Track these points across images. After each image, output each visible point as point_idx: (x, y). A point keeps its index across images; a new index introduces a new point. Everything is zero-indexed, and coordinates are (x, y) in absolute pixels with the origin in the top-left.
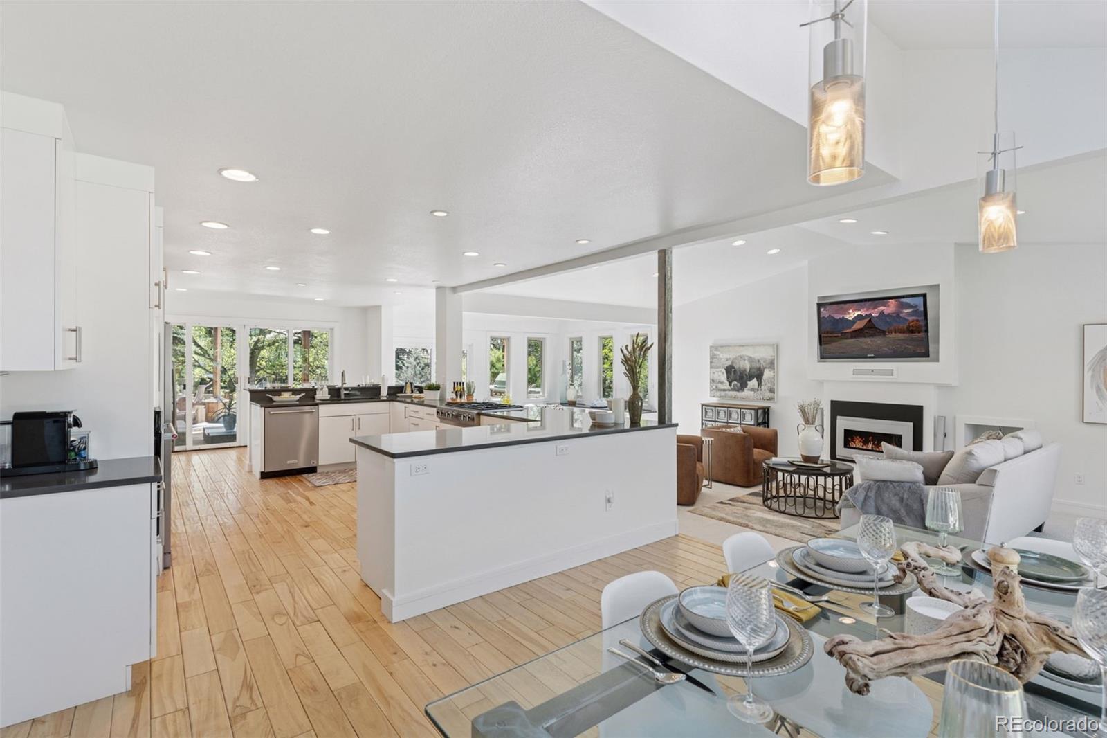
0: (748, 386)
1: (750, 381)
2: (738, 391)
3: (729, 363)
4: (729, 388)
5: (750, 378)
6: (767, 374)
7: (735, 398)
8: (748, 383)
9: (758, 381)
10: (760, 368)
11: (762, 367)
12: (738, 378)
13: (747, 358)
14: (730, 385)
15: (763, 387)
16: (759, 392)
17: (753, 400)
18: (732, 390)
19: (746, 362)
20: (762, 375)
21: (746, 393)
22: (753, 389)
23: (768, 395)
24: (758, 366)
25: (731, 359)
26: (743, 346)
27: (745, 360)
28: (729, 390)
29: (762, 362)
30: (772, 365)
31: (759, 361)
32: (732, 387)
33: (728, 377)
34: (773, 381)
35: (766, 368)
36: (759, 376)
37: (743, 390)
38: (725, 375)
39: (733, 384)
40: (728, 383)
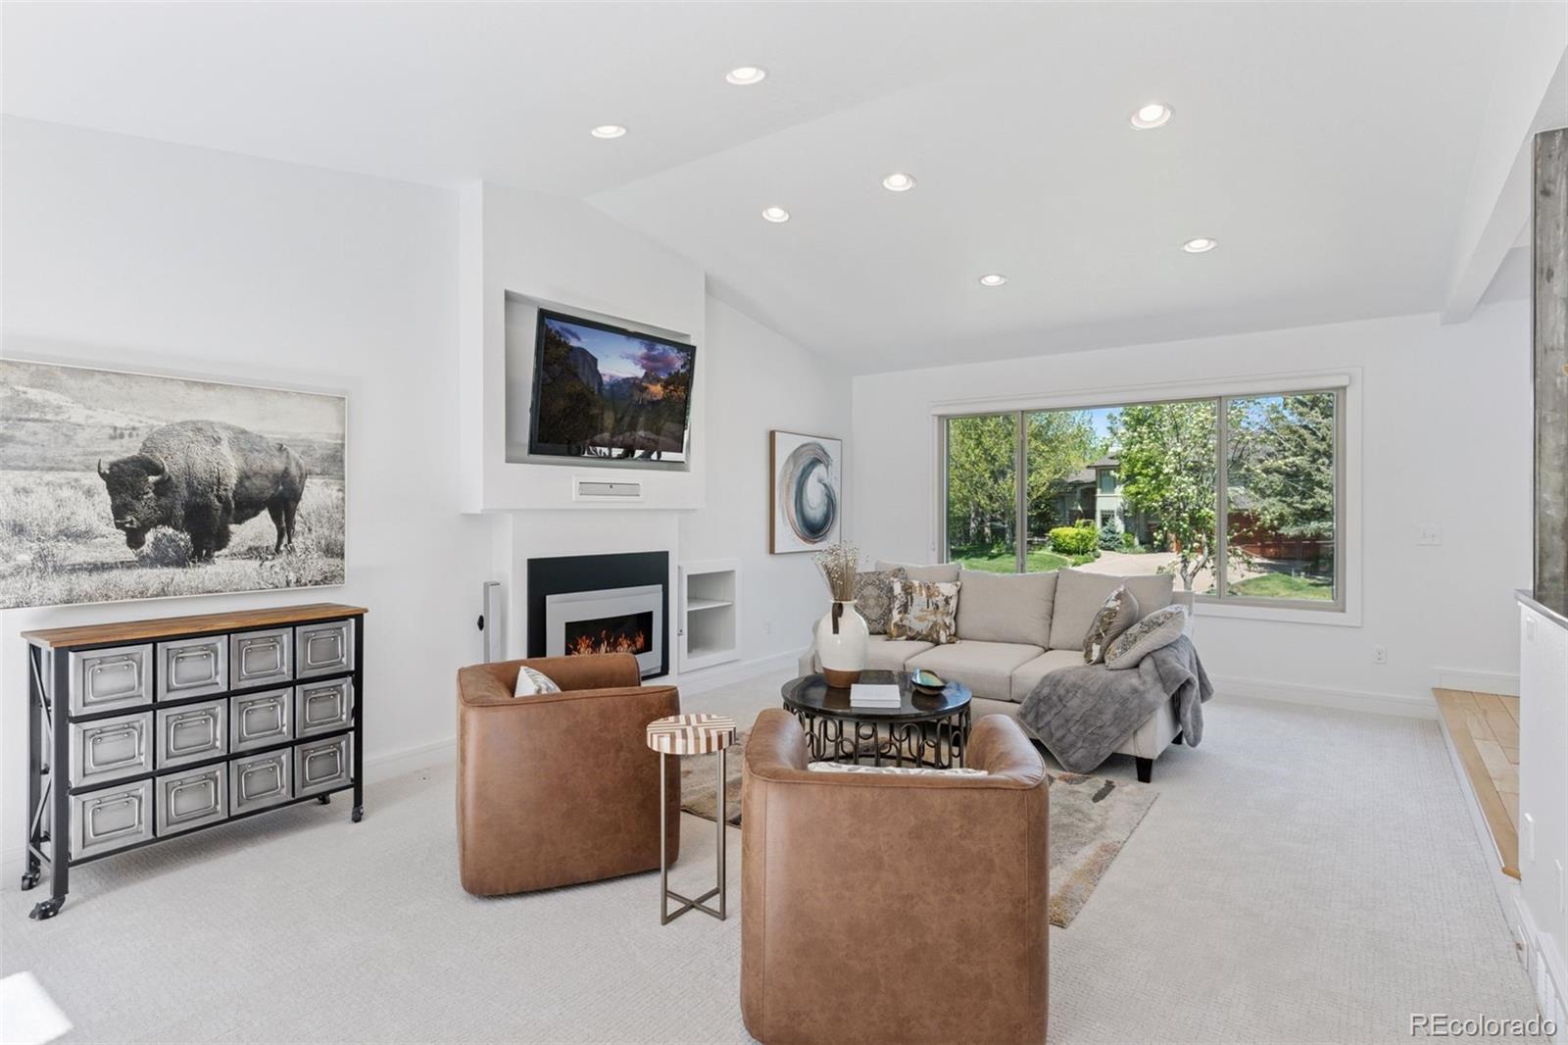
0: (234, 540)
1: (239, 521)
2: (180, 563)
3: (129, 449)
4: (130, 555)
5: (245, 506)
6: (314, 496)
7: (163, 592)
8: (232, 527)
9: (276, 518)
10: (286, 472)
11: (294, 471)
12: (180, 512)
13: (224, 435)
14: (134, 539)
15: (297, 542)
16: (279, 561)
17: (259, 590)
18: (144, 561)
19: (225, 448)
20: (296, 497)
21: (222, 567)
22: (254, 552)
23: (320, 564)
24: (278, 465)
25: (144, 434)
26: (208, 386)
27: (218, 441)
28: (127, 565)
29: (294, 453)
30: (334, 463)
31: (281, 448)
32: (146, 549)
33: (119, 512)
34: (337, 518)
35: (311, 473)
36: (282, 502)
37: (208, 559)
38: (104, 500)
39: (150, 537)
40: (122, 536)
